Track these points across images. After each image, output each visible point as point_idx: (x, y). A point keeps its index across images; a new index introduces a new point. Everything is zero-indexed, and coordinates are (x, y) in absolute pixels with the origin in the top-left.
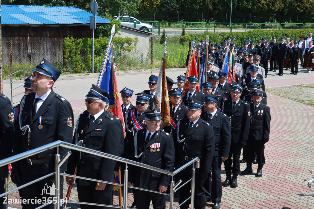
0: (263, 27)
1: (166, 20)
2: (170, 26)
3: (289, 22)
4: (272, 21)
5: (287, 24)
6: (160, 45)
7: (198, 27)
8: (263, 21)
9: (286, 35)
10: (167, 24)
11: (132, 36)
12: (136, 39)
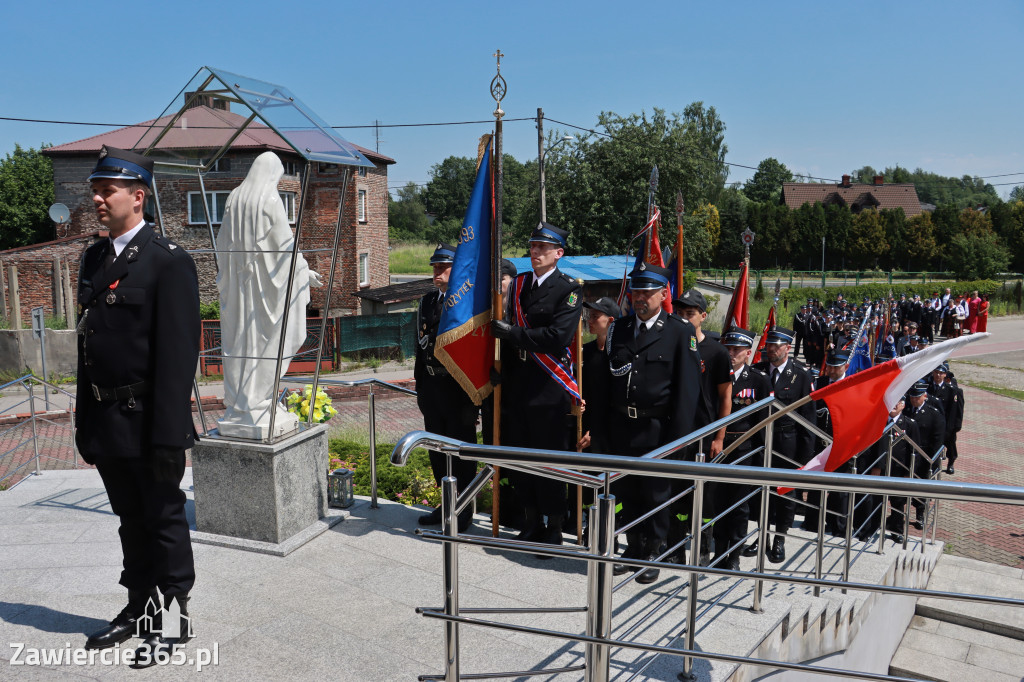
0: (862, 276)
1: (724, 266)
2: (730, 274)
3: (897, 269)
4: (873, 268)
5: (895, 272)
6: (757, 303)
7: (771, 276)
8: (862, 268)
9: (911, 290)
10: (727, 271)
11: (711, 293)
12: (717, 297)
